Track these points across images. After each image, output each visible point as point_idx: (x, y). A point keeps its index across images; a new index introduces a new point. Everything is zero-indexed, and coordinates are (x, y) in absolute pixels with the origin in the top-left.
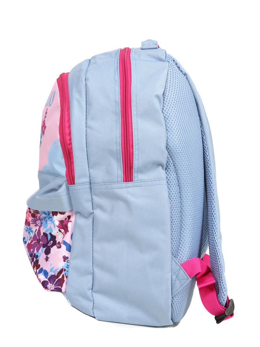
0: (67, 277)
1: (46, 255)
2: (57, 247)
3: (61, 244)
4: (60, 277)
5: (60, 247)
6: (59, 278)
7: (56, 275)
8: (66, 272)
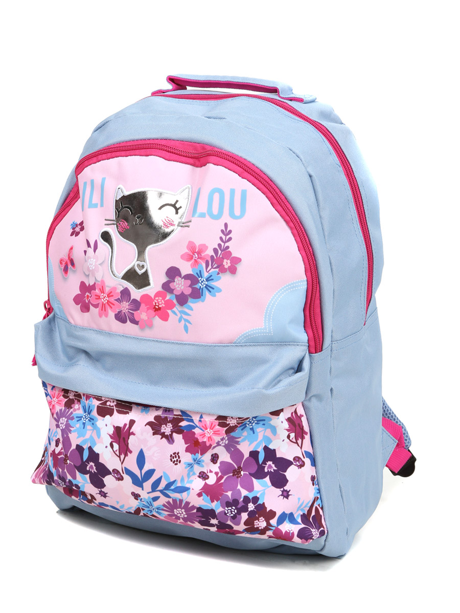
0: (322, 508)
1: (281, 488)
2: (298, 466)
3: (303, 459)
4: (313, 513)
5: (303, 464)
6: (312, 516)
7: (306, 513)
8: (319, 501)
